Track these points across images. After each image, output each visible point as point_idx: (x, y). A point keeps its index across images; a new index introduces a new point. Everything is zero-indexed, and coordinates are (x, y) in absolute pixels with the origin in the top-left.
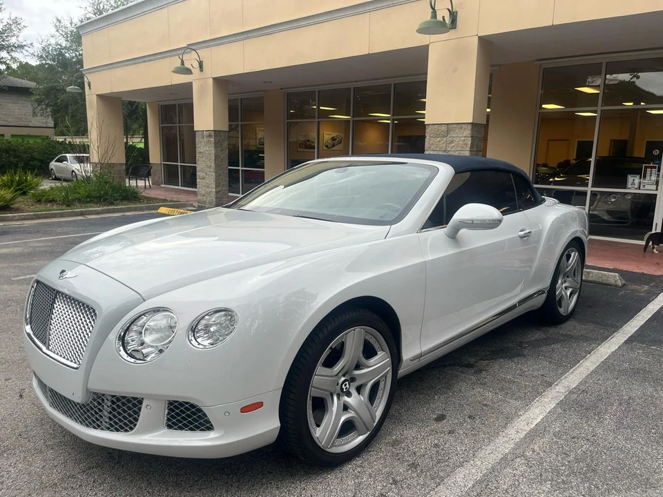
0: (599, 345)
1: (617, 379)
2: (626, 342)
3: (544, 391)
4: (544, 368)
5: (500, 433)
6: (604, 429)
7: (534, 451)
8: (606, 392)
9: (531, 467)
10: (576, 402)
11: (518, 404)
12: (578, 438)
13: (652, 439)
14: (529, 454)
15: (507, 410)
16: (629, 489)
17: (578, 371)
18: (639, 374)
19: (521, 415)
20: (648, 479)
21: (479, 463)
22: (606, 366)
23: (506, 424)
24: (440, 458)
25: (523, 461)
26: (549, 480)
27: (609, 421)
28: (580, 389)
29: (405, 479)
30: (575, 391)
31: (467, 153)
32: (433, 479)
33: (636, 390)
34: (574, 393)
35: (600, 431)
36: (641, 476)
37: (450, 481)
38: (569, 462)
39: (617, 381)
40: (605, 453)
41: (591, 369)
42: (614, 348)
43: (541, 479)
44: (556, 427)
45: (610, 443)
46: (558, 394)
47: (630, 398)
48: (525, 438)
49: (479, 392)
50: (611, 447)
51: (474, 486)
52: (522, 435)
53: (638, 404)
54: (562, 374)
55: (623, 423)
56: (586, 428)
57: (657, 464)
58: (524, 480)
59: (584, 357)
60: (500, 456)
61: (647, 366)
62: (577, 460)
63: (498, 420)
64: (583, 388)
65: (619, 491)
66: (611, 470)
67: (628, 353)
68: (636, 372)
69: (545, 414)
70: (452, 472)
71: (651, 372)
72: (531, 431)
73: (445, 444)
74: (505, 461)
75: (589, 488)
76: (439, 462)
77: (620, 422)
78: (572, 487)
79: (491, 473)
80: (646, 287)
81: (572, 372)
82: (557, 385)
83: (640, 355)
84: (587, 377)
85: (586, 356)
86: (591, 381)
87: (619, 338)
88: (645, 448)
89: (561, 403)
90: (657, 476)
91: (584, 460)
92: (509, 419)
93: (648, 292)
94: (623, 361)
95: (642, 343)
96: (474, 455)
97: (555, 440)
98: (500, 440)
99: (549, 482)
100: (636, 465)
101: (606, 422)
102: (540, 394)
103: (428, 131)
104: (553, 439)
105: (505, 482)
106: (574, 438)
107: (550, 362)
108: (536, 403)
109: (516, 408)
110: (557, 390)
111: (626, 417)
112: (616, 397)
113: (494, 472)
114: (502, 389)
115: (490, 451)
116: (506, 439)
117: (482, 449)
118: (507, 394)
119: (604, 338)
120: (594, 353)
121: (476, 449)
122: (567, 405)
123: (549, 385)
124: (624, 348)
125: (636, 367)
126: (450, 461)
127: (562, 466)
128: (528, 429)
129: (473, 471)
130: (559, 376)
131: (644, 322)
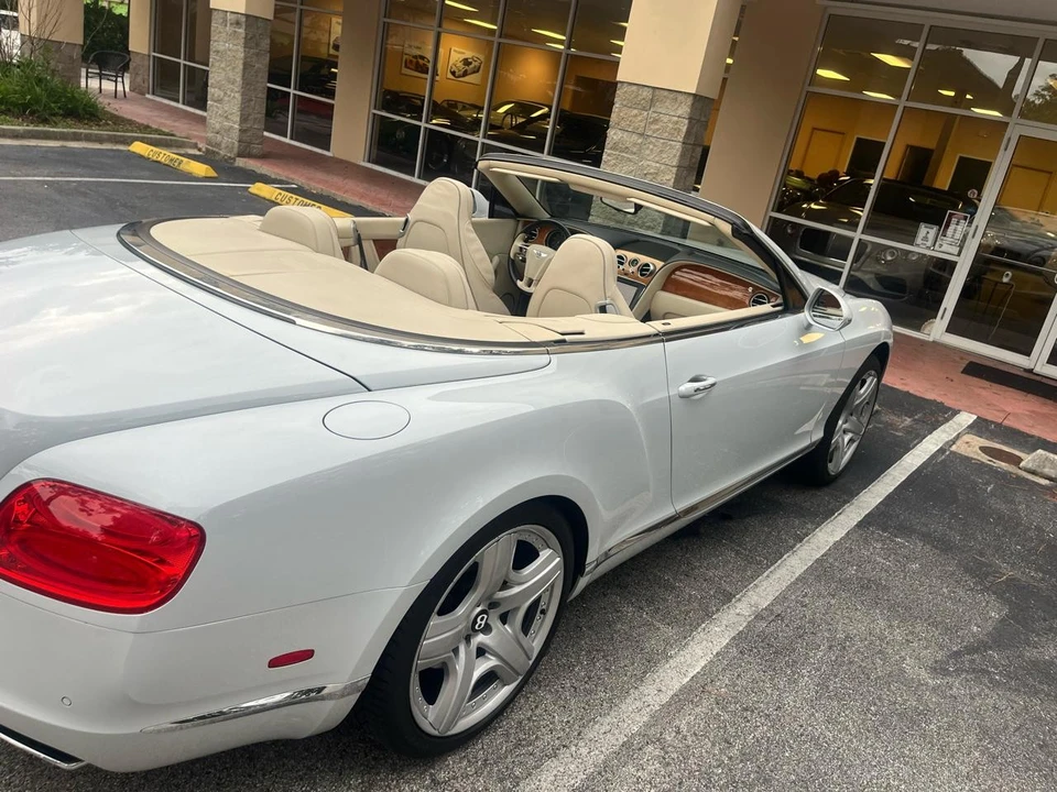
0: (819, 525)
1: (833, 596)
2: (860, 525)
3: (718, 610)
4: (727, 563)
5: (632, 691)
6: (796, 694)
7: (678, 732)
8: (812, 622)
9: (668, 764)
10: (763, 637)
11: (670, 632)
12: (753, 711)
13: (869, 723)
14: (669, 737)
15: (652, 644)
17: (776, 576)
18: (869, 589)
19: (671, 657)
21: (584, 751)
22: (820, 569)
23: (645, 673)
24: (522, 736)
25: (657, 752)
27: (807, 680)
28: (774, 612)
30: (765, 614)
32: (501, 781)
33: (860, 622)
34: (763, 618)
35: (789, 700)
38: (730, 758)
39: (833, 602)
40: (791, 747)
41: (798, 573)
42: (839, 534)
44: (722, 687)
45: (801, 726)
46: (739, 618)
47: (847, 637)
48: (669, 704)
50: (802, 735)
52: (665, 698)
53: (858, 651)
54: (753, 578)
55: (828, 687)
56: (769, 691)
57: (869, 777)
59: (792, 547)
60: (623, 739)
61: (884, 574)
62: (745, 757)
63: (633, 664)
64: (778, 609)
66: (794, 782)
67: (859, 547)
68: (865, 586)
69: (709, 657)
70: (535, 768)
71: (889, 589)
72: (683, 689)
73: (536, 707)
74: (629, 750)
76: (518, 745)
77: (823, 685)
79: (600, 773)
80: (908, 421)
81: (768, 576)
82: (740, 600)
83: (875, 551)
84: (789, 587)
85: (794, 545)
86: (793, 597)
87: (852, 515)
88: (855, 743)
89: (739, 638)
92: (652, 662)
93: (908, 430)
94: (848, 562)
95: (884, 530)
96: (579, 734)
97: (716, 711)
98: (628, 706)
101: (802, 683)
102: (708, 615)
104: (712, 710)
106: (746, 710)
107: (737, 553)
108: (699, 635)
109: (667, 642)
110: (738, 611)
111: (836, 676)
112: (826, 634)
114: (650, 602)
115: (608, 727)
116: (638, 704)
117: (596, 723)
118: (657, 611)
119: (828, 513)
120: (808, 542)
121: (586, 721)
122: (747, 642)
123: (728, 598)
124: (855, 536)
125: (866, 575)
126: (538, 743)
127: (719, 766)
128: (677, 687)
129: (572, 767)
130: (746, 582)
131: (893, 488)
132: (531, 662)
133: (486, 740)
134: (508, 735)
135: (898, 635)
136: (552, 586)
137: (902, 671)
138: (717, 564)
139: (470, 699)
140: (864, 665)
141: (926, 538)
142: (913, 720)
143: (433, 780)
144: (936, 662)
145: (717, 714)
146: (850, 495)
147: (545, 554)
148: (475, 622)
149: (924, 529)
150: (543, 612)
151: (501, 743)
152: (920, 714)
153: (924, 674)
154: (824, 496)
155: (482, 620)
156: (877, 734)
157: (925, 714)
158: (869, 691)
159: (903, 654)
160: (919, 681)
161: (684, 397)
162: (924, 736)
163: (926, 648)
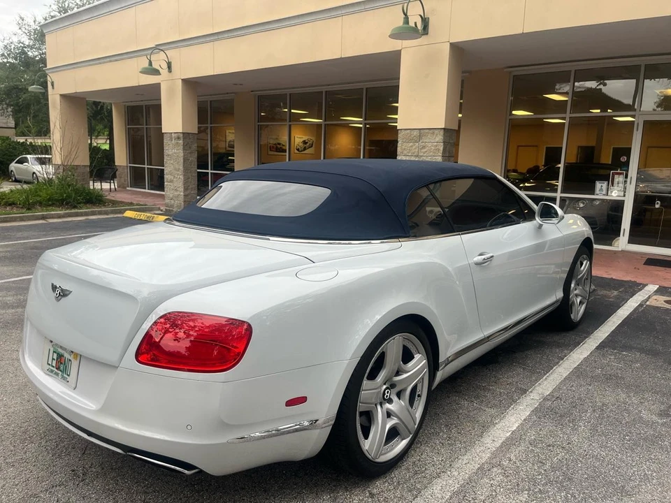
0: (572, 350)
1: (590, 385)
2: (597, 348)
3: (519, 398)
4: (519, 374)
5: (477, 442)
6: (579, 437)
7: (510, 460)
8: (579, 399)
9: (508, 476)
10: (551, 409)
11: (493, 411)
12: (553, 446)
13: (627, 446)
14: (505, 463)
15: (482, 418)
16: (605, 497)
17: (551, 378)
18: (611, 379)
19: (496, 423)
20: (623, 487)
21: (456, 474)
22: (578, 372)
23: (482, 433)
24: (417, 469)
25: (500, 471)
26: (526, 490)
27: (583, 428)
28: (554, 396)
29: (382, 492)
30: (549, 397)
31: (439, 159)
32: (410, 491)
33: (610, 397)
34: (548, 400)
35: (575, 439)
36: (617, 483)
37: (427, 493)
38: (545, 470)
39: (590, 388)
40: (581, 462)
41: (565, 375)
42: (586, 354)
43: (517, 489)
44: (532, 435)
45: (585, 451)
46: (532, 401)
47: (603, 405)
48: (501, 447)
49: (455, 401)
50: (586, 455)
51: (451, 498)
52: (498, 444)
53: (611, 411)
54: (537, 381)
55: (597, 430)
56: (561, 436)
57: (632, 471)
58: (502, 490)
59: (558, 363)
60: (477, 466)
61: (619, 371)
62: (553, 469)
63: (474, 429)
64: (556, 394)
65: (595, 500)
66: (586, 478)
67: (600, 359)
68: (609, 378)
69: (520, 422)
70: (429, 484)
71: (624, 378)
72: (507, 439)
73: (422, 454)
74: (482, 471)
75: (566, 497)
76: (416, 473)
77: (594, 429)
78: (549, 497)
79: (468, 484)
80: (616, 293)
81: (546, 379)
82: (531, 392)
83: (612, 361)
84: (561, 383)
85: (559, 362)
86: (565, 388)
87: (591, 344)
88: (620, 456)
89: (535, 411)
90: (632, 484)
91: (560, 469)
92: (485, 427)
93: (617, 298)
94: (595, 367)
95: (613, 349)
96: (450, 465)
97: (531, 448)
98: (476, 450)
99: (526, 492)
100: (611, 473)
101: (580, 430)
102: (515, 401)
103: (401, 136)
104: (528, 448)
105: (482, 493)
106: (549, 446)
107: (524, 369)
108: (510, 411)
109: (492, 416)
110: (532, 397)
111: (601, 424)
112: (590, 404)
113: (471, 482)
114: (477, 397)
115: (467, 461)
116: (482, 448)
117: (459, 459)
118: (482, 402)
119: (577, 344)
120: (567, 359)
121: (452, 460)
122: (540, 412)
123: (524, 392)
124: (596, 354)
125: (608, 373)
126: (427, 472)
127: (539, 475)
128: (503, 439)
129: (450, 482)
130: (533, 383)
131: (614, 328)
132: (416, 426)
133: (396, 472)
134: (408, 469)
135: (635, 400)
136: (422, 378)
137: (641, 418)
138: (512, 376)
139: (385, 445)
140: (617, 417)
141: (642, 350)
142: (654, 440)
143: (370, 494)
144: (661, 411)
145: (532, 450)
146: (588, 334)
147: (417, 357)
148: (384, 394)
149: (639, 346)
150: (419, 396)
151: (405, 473)
152: (656, 438)
153: (655, 418)
154: (571, 336)
155: (388, 392)
156: (632, 450)
157: (660, 436)
158: (623, 430)
159: (640, 409)
160: (653, 421)
161: (477, 264)
162: (662, 448)
163: (653, 405)
